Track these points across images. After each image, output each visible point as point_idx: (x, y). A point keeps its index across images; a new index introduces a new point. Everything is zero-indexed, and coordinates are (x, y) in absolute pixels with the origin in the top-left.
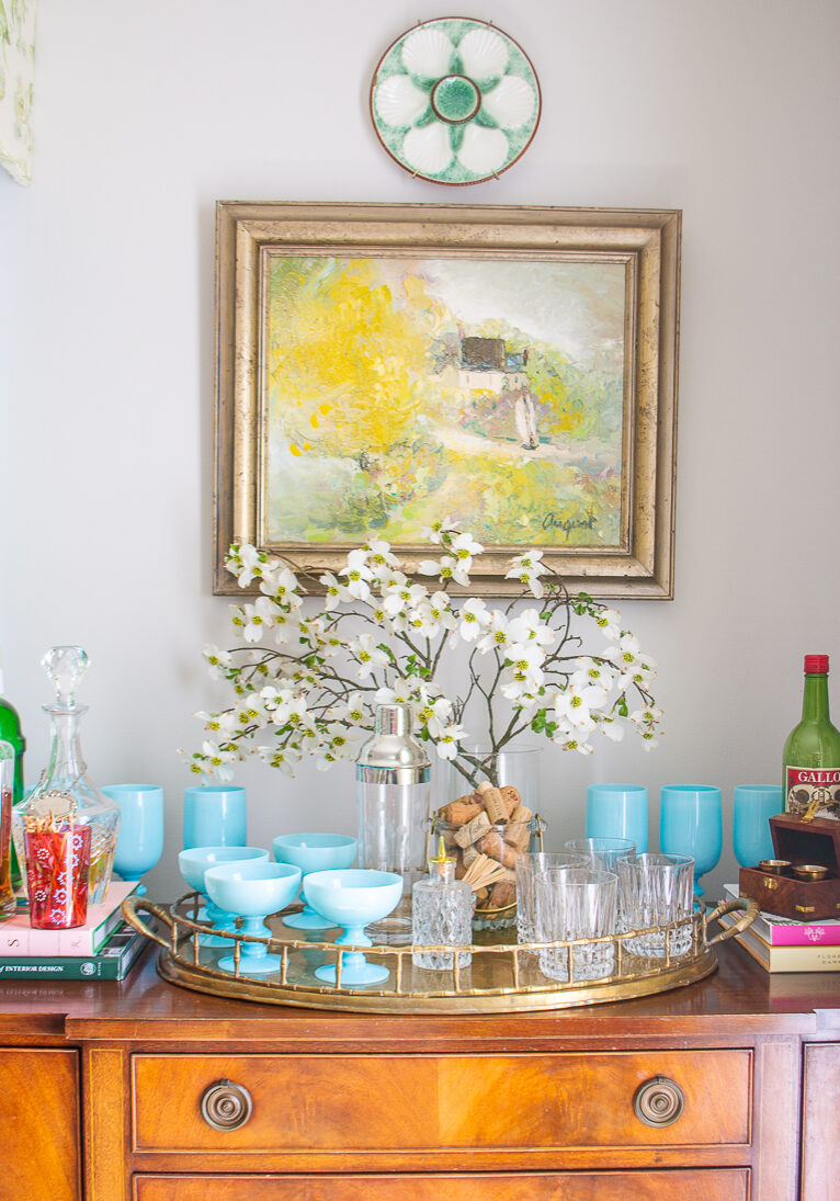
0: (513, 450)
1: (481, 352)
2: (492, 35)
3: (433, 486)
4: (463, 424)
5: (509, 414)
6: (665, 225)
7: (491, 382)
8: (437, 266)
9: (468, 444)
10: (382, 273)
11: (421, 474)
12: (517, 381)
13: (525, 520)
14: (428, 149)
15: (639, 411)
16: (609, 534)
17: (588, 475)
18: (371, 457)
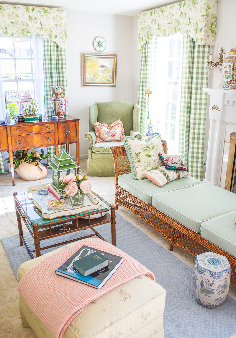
0: (105, 74)
1: (102, 66)
2: (103, 38)
3: (99, 77)
4: (101, 72)
5: (104, 71)
6: (116, 56)
7: (103, 69)
8: (99, 59)
9: (101, 74)
10: (95, 59)
11: (98, 77)
12: (105, 69)
13: (105, 80)
14: (98, 48)
15: (114, 71)
16: (111, 81)
17: (110, 77)
18: (94, 75)
